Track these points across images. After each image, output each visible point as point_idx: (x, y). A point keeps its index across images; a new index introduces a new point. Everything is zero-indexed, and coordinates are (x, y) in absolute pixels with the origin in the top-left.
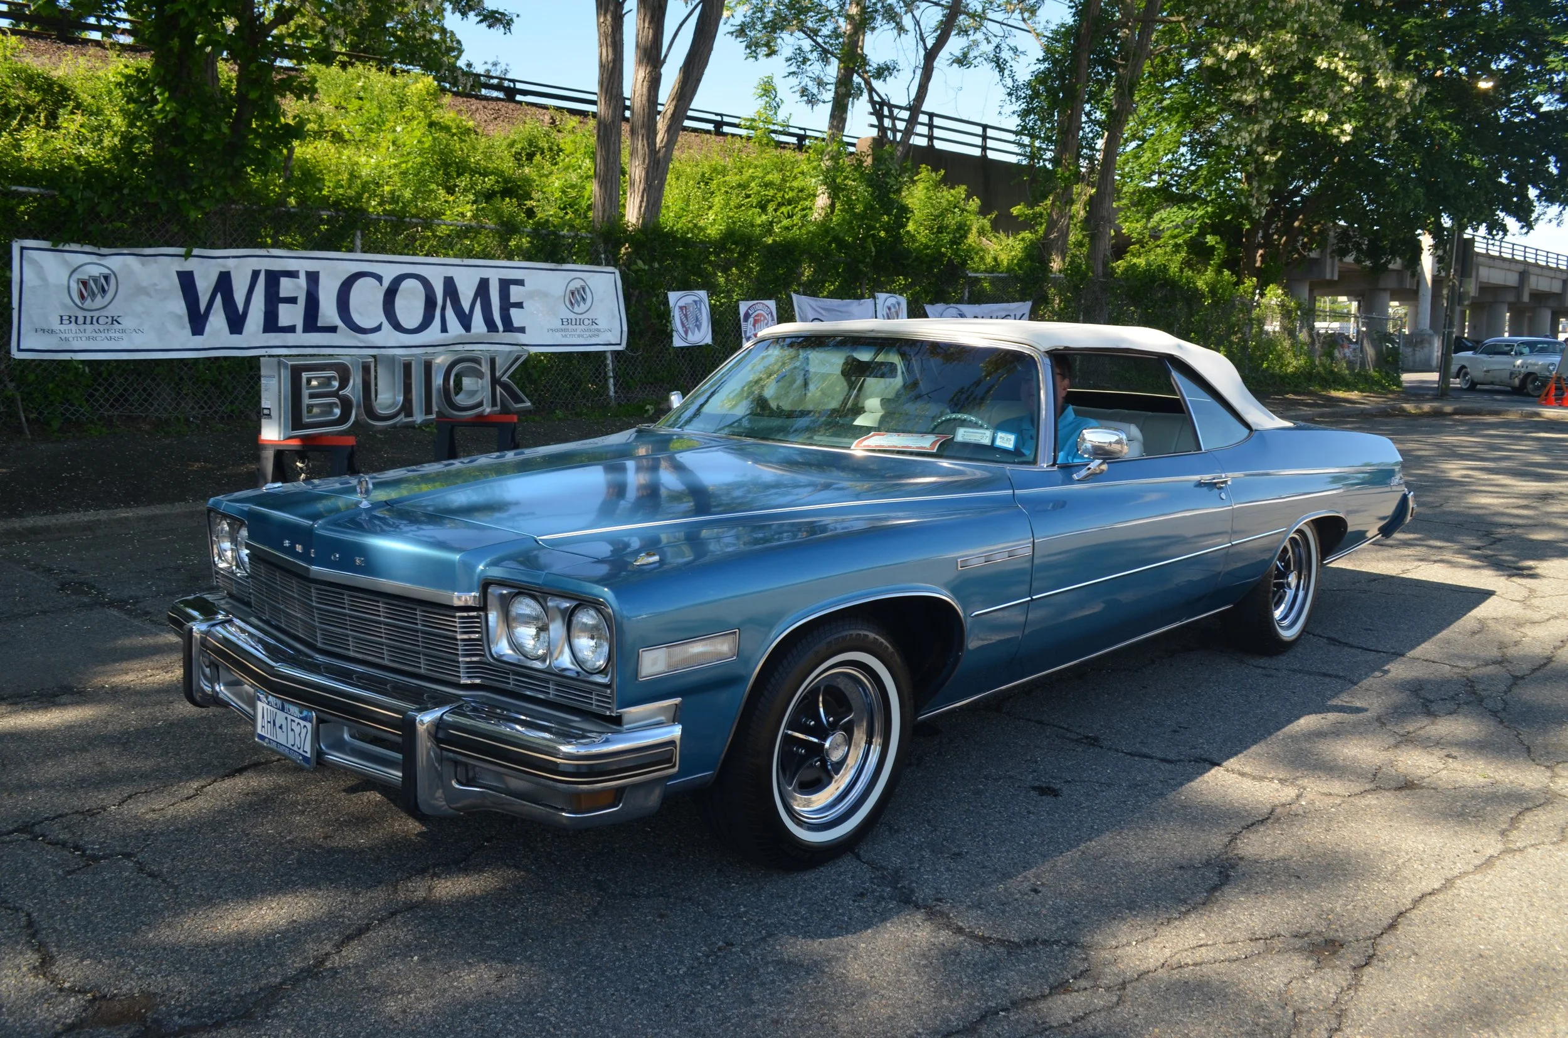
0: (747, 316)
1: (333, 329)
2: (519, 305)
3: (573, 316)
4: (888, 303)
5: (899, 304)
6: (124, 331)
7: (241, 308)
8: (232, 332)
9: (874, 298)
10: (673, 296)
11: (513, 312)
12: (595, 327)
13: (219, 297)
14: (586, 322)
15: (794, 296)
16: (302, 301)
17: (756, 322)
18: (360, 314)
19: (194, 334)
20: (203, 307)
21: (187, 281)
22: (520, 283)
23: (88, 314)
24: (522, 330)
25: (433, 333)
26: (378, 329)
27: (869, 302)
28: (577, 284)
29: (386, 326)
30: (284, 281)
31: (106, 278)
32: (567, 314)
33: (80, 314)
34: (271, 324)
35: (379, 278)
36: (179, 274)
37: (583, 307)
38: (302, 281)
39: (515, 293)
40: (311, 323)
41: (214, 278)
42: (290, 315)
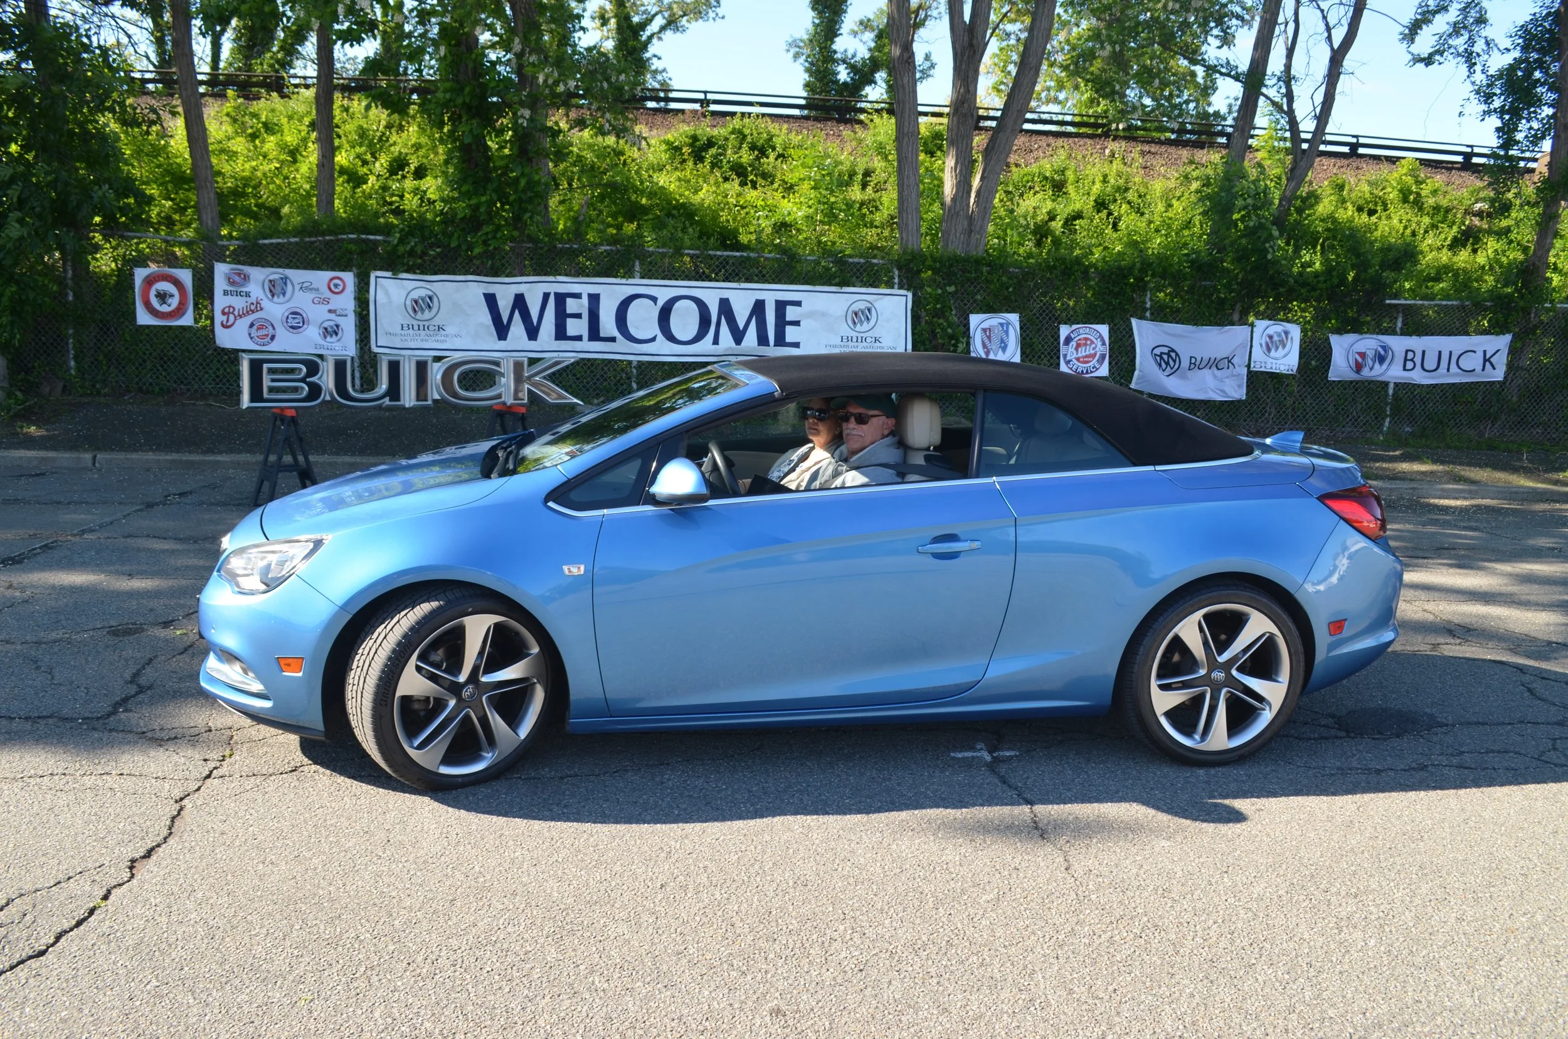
0: (1068, 340)
1: (613, 339)
2: (797, 323)
3: (854, 334)
4: (1270, 331)
5: (1286, 333)
6: (447, 336)
7: (535, 320)
8: (530, 339)
9: (1252, 325)
10: (975, 319)
11: (789, 329)
12: (878, 344)
13: (517, 312)
14: (869, 340)
15: (1134, 321)
16: (585, 316)
17: (1078, 346)
18: (636, 327)
19: (500, 339)
20: (505, 321)
21: (491, 300)
22: (798, 304)
23: (421, 323)
24: (796, 345)
25: (705, 345)
26: (653, 339)
27: (1242, 331)
28: (862, 305)
29: (660, 337)
30: (569, 301)
31: (430, 298)
32: (846, 331)
33: (415, 323)
34: (561, 333)
35: (654, 299)
36: (485, 295)
37: (866, 326)
38: (585, 300)
39: (791, 313)
40: (594, 334)
41: (511, 299)
42: (575, 327)
